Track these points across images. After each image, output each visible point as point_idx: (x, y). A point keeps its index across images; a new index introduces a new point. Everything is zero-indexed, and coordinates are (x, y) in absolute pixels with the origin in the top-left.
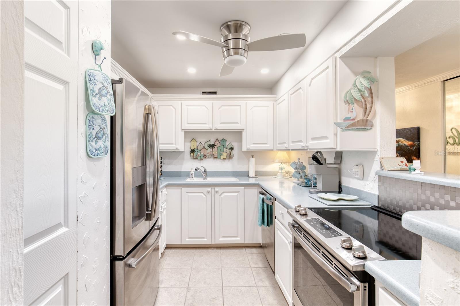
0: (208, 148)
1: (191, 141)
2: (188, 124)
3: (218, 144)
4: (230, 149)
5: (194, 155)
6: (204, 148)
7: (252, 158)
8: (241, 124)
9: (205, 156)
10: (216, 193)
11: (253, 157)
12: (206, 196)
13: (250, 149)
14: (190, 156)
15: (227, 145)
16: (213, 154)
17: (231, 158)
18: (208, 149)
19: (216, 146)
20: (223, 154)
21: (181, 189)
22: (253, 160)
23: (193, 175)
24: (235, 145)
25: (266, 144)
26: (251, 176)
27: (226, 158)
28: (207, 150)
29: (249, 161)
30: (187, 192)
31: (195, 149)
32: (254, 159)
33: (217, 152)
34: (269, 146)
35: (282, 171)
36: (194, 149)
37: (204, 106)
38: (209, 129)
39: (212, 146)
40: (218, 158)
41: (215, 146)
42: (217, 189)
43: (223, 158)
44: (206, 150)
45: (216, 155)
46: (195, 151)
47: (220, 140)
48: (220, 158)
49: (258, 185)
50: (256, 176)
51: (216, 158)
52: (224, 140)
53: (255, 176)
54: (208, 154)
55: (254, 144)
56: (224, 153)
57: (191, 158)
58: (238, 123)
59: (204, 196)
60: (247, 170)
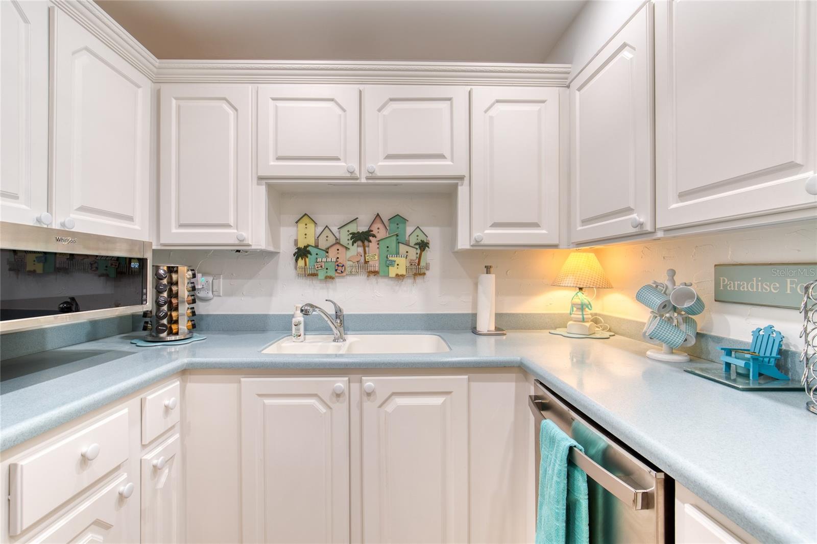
0: (351, 242)
1: (297, 222)
2: (279, 158)
3: (380, 232)
4: (417, 247)
5: (306, 265)
6: (338, 242)
7: (487, 273)
8: (452, 160)
9: (340, 269)
10: (365, 398)
11: (488, 269)
12: (331, 408)
13: (485, 242)
14: (296, 268)
15: (407, 236)
16: (366, 262)
17: (420, 274)
18: (350, 246)
19: (374, 236)
20: (395, 261)
21: (240, 382)
22: (489, 282)
23: (302, 327)
24: (434, 234)
25: (536, 225)
26: (486, 332)
27: (405, 273)
28: (347, 248)
29: (476, 285)
30: (259, 395)
31: (308, 246)
32: (492, 277)
33: (376, 257)
34: (544, 232)
35: (583, 315)
36: (306, 247)
37: (332, 100)
38: (348, 175)
39: (362, 238)
40: (381, 273)
41: (371, 238)
42: (370, 382)
43: (397, 275)
44: (344, 250)
45: (375, 264)
46: (311, 254)
47: (385, 220)
48: (387, 276)
49: (521, 370)
50: (499, 330)
51: (376, 273)
52: (399, 220)
53: (497, 329)
54: (351, 263)
55: (496, 225)
56: (399, 260)
57: (299, 275)
58: (441, 157)
59: (323, 409)
60: (470, 312)
